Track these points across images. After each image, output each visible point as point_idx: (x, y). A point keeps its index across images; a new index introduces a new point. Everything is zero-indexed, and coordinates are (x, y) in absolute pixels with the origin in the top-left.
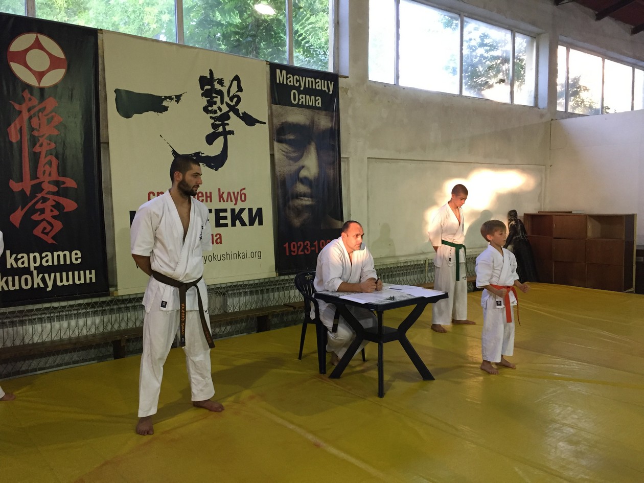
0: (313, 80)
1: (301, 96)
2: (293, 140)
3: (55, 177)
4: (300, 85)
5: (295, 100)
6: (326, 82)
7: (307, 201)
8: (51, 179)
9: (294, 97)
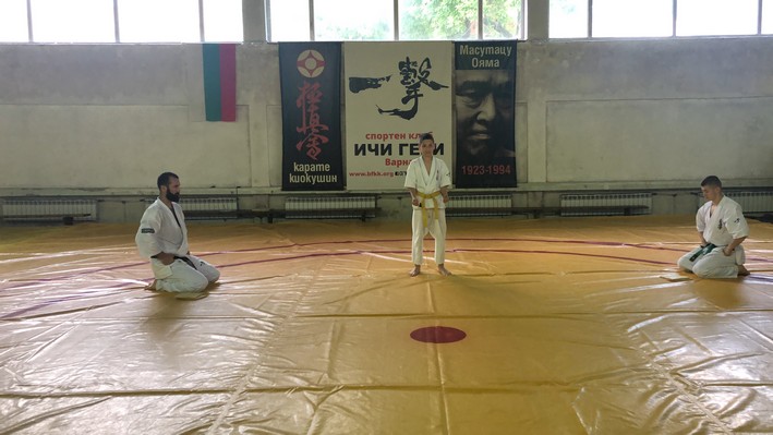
0: (492, 48)
1: (480, 62)
2: (471, 93)
3: (318, 125)
4: (480, 53)
6: (504, 48)
7: (483, 137)
8: (315, 126)
9: (475, 62)
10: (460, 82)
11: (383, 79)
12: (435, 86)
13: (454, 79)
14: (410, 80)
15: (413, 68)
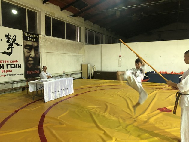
2: (28, 48)
4: (30, 36)
5: (29, 39)
7: (32, 62)
12: (18, 45)
14: (9, 42)
15: (10, 37)
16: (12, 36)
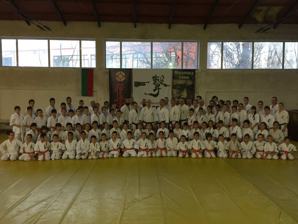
0: (186, 72)
1: (182, 77)
2: (179, 88)
4: (182, 74)
5: (180, 78)
6: (191, 72)
8: (122, 99)
9: (180, 77)
10: (175, 84)
11: (147, 82)
12: (166, 85)
13: (173, 83)
14: (156, 83)
15: (158, 78)
16: (160, 77)
